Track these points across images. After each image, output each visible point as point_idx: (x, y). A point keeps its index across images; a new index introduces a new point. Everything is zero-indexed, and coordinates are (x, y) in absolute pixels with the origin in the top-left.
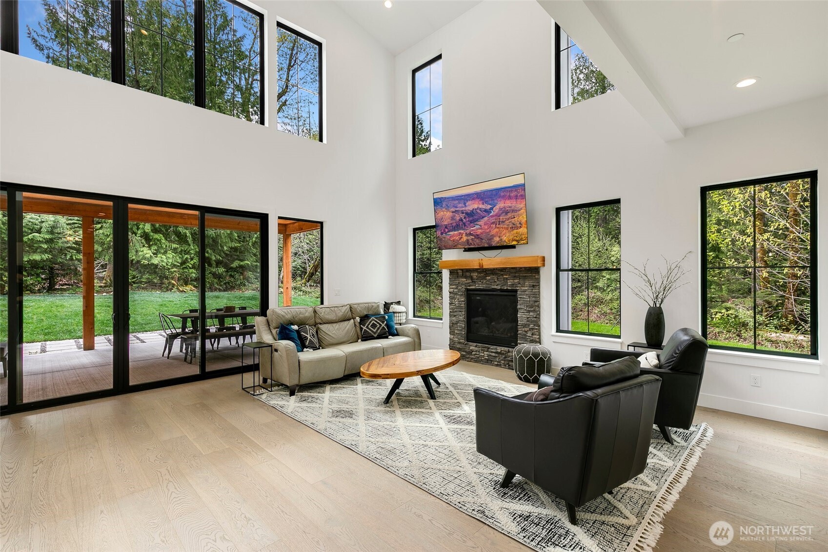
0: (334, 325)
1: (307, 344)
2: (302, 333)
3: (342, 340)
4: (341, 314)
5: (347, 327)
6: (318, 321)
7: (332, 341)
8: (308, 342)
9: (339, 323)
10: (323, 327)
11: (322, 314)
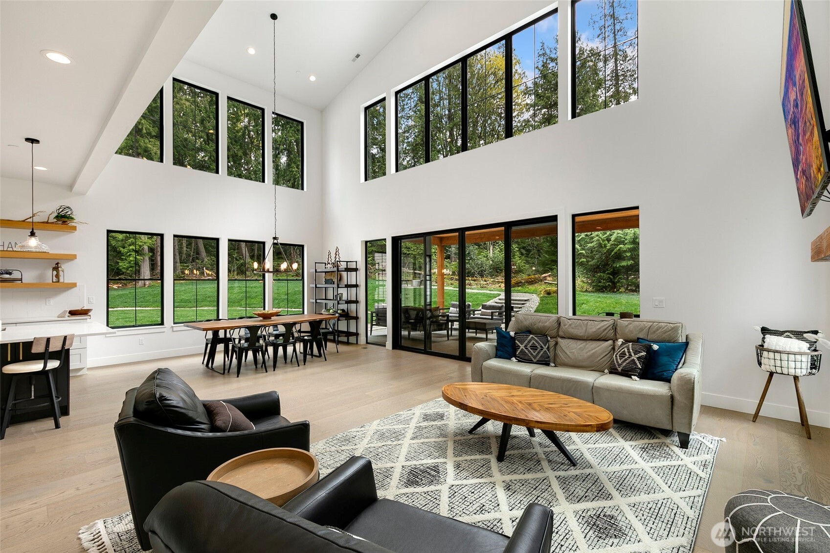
0: (579, 342)
1: (517, 353)
2: (516, 341)
3: (584, 364)
4: (594, 330)
5: (597, 349)
6: (561, 333)
7: (566, 361)
8: (519, 351)
9: (588, 342)
10: (563, 343)
11: (566, 327)
